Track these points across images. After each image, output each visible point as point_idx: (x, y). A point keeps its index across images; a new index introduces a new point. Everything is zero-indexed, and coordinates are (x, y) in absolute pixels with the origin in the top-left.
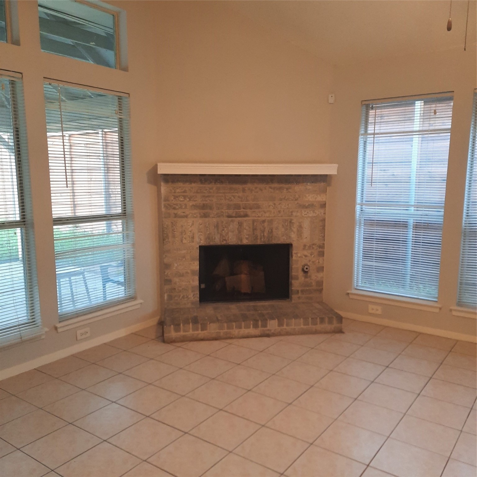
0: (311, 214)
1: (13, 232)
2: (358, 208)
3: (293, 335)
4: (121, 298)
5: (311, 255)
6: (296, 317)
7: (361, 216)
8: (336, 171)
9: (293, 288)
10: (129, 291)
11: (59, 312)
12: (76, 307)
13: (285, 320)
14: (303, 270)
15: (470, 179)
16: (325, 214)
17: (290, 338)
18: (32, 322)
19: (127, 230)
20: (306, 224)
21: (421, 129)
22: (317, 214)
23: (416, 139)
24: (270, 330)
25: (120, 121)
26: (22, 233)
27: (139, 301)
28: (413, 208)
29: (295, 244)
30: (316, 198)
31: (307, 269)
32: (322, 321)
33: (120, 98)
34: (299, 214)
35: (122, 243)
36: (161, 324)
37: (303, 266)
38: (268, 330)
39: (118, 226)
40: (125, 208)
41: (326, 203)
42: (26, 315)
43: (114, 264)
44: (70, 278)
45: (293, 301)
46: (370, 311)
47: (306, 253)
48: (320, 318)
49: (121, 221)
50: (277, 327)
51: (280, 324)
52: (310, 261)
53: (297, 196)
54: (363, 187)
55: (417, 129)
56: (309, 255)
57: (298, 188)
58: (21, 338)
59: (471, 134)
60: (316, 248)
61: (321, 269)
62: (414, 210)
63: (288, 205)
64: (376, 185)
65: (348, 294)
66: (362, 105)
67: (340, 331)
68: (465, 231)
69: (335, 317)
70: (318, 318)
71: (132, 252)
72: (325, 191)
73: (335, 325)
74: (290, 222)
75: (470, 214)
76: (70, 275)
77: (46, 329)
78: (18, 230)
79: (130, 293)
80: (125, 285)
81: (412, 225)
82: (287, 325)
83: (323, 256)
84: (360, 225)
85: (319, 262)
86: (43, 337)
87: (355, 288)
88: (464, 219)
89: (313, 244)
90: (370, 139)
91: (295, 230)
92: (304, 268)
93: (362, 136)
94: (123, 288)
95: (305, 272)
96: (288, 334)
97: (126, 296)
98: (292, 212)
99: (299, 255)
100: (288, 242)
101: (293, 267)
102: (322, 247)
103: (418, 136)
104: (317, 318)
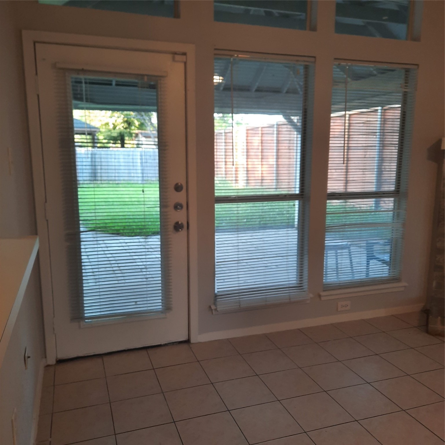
1: (292, 204)
4: (385, 277)
10: (394, 272)
11: (324, 282)
12: (340, 279)
18: (299, 286)
19: (398, 209)
25: (405, 95)
26: (299, 205)
27: (403, 284)
33: (407, 71)
35: (391, 222)
36: (426, 312)
39: (388, 203)
40: (399, 186)
42: (295, 279)
43: (381, 242)
44: (336, 251)
49: (392, 199)
58: (290, 299)
71: (401, 232)
76: (336, 248)
77: (311, 295)
78: (297, 202)
79: (394, 274)
80: (390, 265)
86: (308, 302)
94: (388, 267)
97: (390, 276)
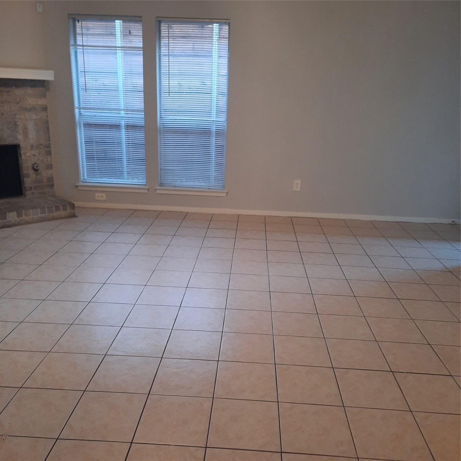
0: (34, 117)
2: (77, 111)
3: (32, 223)
5: (39, 154)
6: (33, 208)
7: (81, 119)
8: (53, 77)
9: (25, 186)
13: (23, 211)
14: (33, 168)
15: (160, 89)
16: (47, 116)
17: (30, 226)
20: (31, 126)
21: (123, 45)
22: (40, 117)
23: (120, 53)
24: (10, 221)
28: (123, 112)
29: (22, 145)
30: (37, 102)
31: (37, 167)
32: (57, 209)
34: (22, 117)
37: (32, 165)
38: (8, 221)
41: (47, 107)
45: (27, 197)
46: (97, 198)
47: (33, 152)
48: (55, 207)
50: (16, 218)
51: (19, 215)
52: (39, 159)
53: (18, 99)
54: (79, 93)
55: (120, 45)
56: (37, 154)
57: (19, 92)
59: (157, 54)
60: (43, 148)
61: (50, 167)
62: (124, 113)
63: (10, 107)
64: (90, 91)
65: (77, 186)
66: (69, 18)
67: (74, 216)
68: (160, 130)
69: (68, 205)
70: (54, 207)
72: (45, 96)
73: (69, 211)
74: (15, 124)
75: (162, 116)
81: (124, 126)
82: (26, 216)
83: (51, 155)
84: (80, 127)
85: (47, 160)
87: (82, 181)
88: (158, 120)
89: (40, 144)
90: (80, 50)
91: (21, 131)
92: (34, 166)
93: (73, 47)
95: (36, 170)
96: (27, 223)
98: (15, 114)
99: (28, 155)
100: (15, 142)
101: (24, 166)
102: (48, 146)
103: (120, 51)
104: (52, 207)
